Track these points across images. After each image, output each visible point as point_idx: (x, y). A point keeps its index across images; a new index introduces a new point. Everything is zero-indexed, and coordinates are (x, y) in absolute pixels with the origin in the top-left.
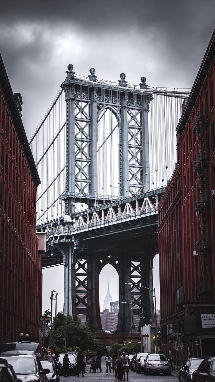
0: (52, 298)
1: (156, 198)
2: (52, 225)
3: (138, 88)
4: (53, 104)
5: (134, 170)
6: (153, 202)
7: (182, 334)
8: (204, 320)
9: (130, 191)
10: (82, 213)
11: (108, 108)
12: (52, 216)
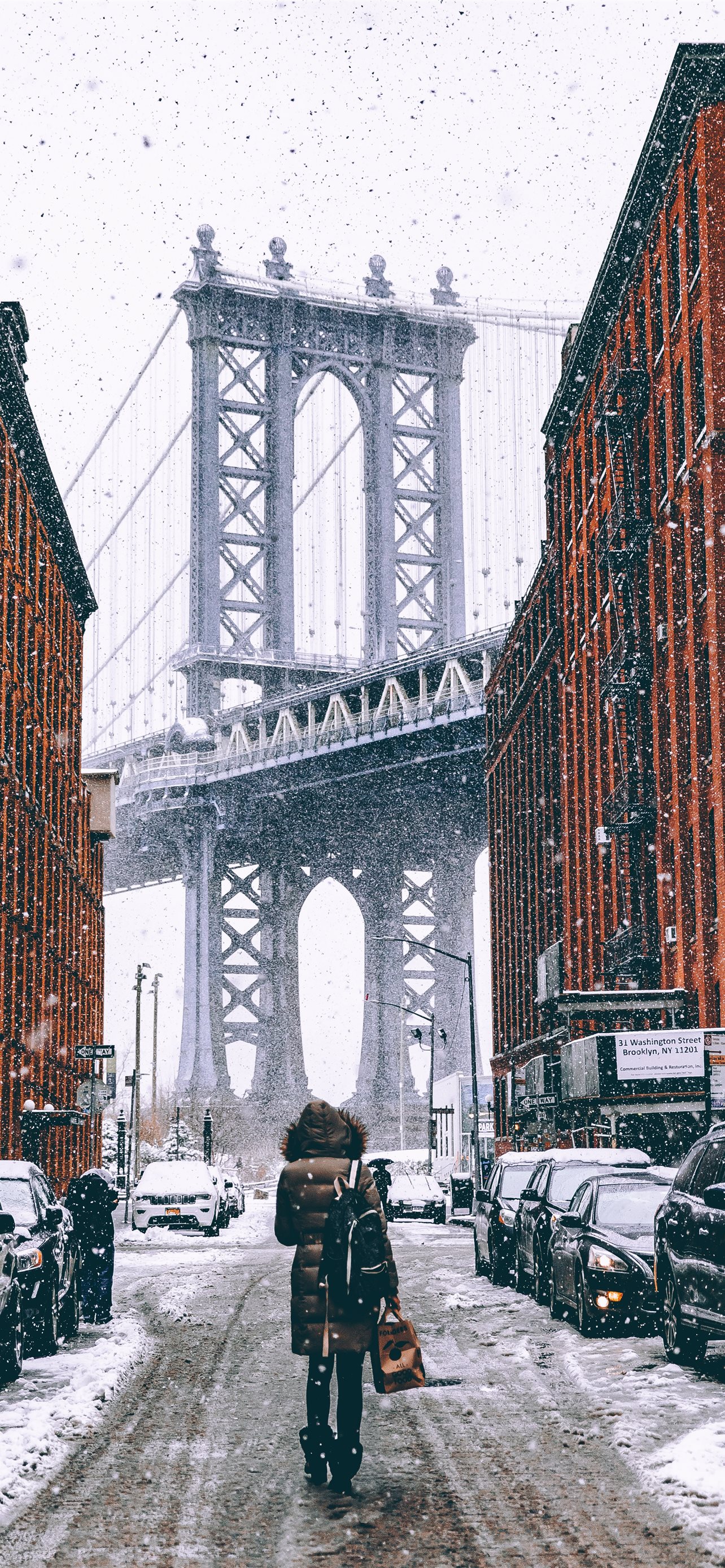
0: (138, 989)
1: (482, 662)
2: (143, 754)
3: (427, 302)
4: (148, 356)
5: (416, 573)
6: (475, 675)
7: (553, 1101)
8: (625, 1052)
9: (399, 641)
10: (243, 714)
11: (328, 369)
12: (146, 722)
